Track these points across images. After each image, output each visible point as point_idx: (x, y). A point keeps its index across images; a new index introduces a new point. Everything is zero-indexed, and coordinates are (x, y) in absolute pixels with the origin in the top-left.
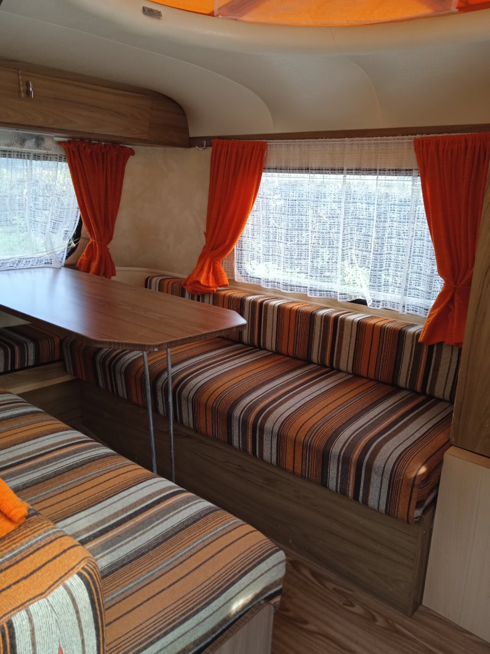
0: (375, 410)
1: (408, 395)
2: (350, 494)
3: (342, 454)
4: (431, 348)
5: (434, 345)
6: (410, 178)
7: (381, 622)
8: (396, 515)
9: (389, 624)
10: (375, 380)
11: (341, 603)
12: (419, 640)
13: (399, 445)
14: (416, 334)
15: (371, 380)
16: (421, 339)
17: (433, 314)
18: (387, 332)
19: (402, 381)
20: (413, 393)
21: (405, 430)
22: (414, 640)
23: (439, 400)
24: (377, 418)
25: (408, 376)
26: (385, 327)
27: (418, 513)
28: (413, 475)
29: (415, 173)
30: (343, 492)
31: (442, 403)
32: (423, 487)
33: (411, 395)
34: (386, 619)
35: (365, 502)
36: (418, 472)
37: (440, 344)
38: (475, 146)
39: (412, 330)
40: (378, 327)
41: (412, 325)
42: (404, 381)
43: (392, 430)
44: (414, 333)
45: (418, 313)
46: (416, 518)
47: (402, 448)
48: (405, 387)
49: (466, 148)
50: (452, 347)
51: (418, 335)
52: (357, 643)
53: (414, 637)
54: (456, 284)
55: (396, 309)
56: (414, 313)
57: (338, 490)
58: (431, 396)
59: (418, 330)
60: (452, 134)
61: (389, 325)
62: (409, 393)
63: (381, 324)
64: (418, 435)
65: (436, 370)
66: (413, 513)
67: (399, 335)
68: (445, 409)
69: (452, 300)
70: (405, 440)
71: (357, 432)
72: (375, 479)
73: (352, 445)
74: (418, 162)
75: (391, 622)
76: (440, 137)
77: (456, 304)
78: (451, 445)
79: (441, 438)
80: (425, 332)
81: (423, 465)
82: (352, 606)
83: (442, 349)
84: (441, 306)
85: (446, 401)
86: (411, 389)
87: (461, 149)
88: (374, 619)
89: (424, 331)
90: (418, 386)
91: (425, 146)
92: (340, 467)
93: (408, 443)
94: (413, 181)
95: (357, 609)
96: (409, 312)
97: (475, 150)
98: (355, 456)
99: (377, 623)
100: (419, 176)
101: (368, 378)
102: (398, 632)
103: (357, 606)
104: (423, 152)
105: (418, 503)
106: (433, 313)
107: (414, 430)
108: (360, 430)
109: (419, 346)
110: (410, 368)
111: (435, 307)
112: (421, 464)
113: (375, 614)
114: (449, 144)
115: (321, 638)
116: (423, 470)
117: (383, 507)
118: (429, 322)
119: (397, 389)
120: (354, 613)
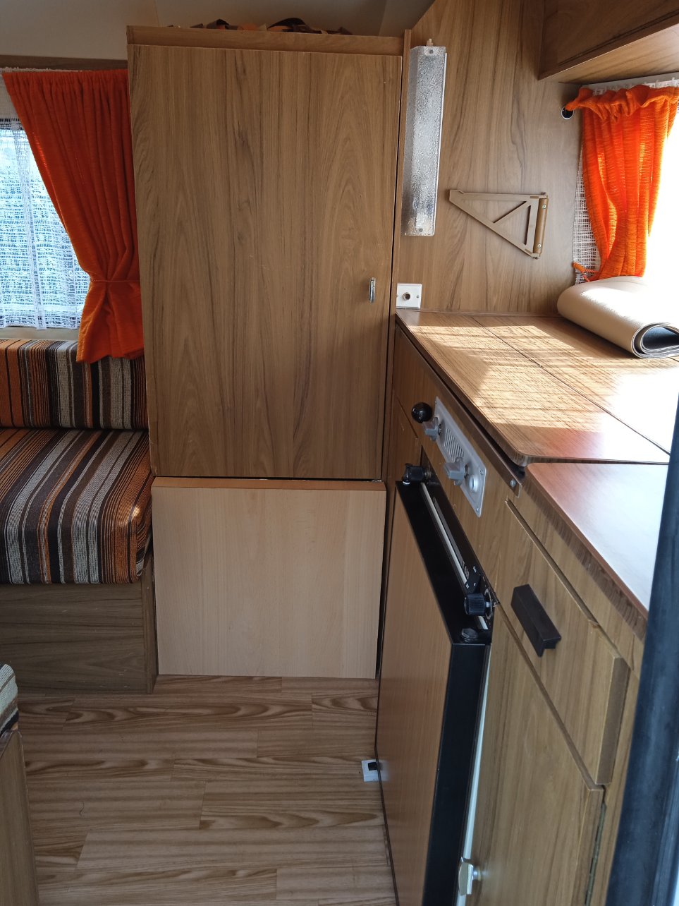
0: (45, 463)
1: (78, 435)
2: (47, 578)
3: (23, 529)
4: (94, 368)
5: (97, 363)
6: (9, 133)
7: (120, 715)
8: (114, 579)
9: (130, 712)
10: (25, 427)
11: (64, 721)
12: (169, 711)
13: (97, 494)
14: (70, 352)
15: (19, 428)
16: (80, 357)
17: (88, 322)
18: (28, 358)
19: (65, 418)
20: (83, 431)
21: (95, 475)
22: (164, 714)
23: (119, 431)
24: (52, 471)
25: (71, 410)
26: (23, 351)
27: (140, 565)
28: (126, 523)
29: (15, 124)
30: (36, 581)
31: (122, 434)
32: (141, 532)
33: (81, 434)
34: (126, 709)
35: (70, 580)
36: (131, 517)
37: (105, 360)
38: (93, 90)
39: (62, 348)
40: (11, 352)
41: (60, 343)
42: (67, 418)
43: (80, 479)
44: (67, 351)
45: (62, 325)
46: (139, 573)
47: (101, 497)
48: (69, 426)
49: (82, 92)
50: (122, 361)
51: (74, 353)
52: (101, 751)
53: (162, 710)
54: (107, 279)
55: (28, 324)
56: (56, 325)
57: (28, 579)
58: (108, 429)
59: (70, 347)
60: (56, 70)
61: (27, 347)
62: (77, 432)
63: (15, 347)
64: (113, 477)
65: (107, 394)
66: (135, 567)
67: (48, 357)
68: (130, 439)
69: (106, 301)
70: (102, 486)
71: (35, 496)
72: (78, 546)
73: (33, 513)
74: (17, 110)
75: (132, 710)
76: (42, 73)
77: (113, 304)
78: (155, 477)
79: (140, 473)
80: (83, 347)
81: (134, 506)
82: (79, 716)
83: (108, 365)
84: (96, 309)
85: (128, 430)
86: (80, 426)
87: (75, 93)
88: (112, 716)
89: (81, 346)
90: (88, 420)
91: (22, 85)
92: (24, 548)
93: (107, 488)
94: (16, 137)
95: (87, 717)
96: (50, 325)
97: (94, 95)
98: (43, 525)
99: (116, 719)
100: (21, 129)
101: (14, 427)
102: (144, 715)
103: (85, 714)
104: (20, 93)
105: (138, 554)
106: (86, 321)
107: (106, 472)
108: (37, 492)
109: (78, 367)
110: (73, 399)
111: (86, 312)
112: (132, 507)
113: (109, 711)
114: (57, 84)
115: (56, 769)
116: (136, 511)
117: (95, 577)
118: (84, 333)
119: (59, 432)
120: (83, 723)
